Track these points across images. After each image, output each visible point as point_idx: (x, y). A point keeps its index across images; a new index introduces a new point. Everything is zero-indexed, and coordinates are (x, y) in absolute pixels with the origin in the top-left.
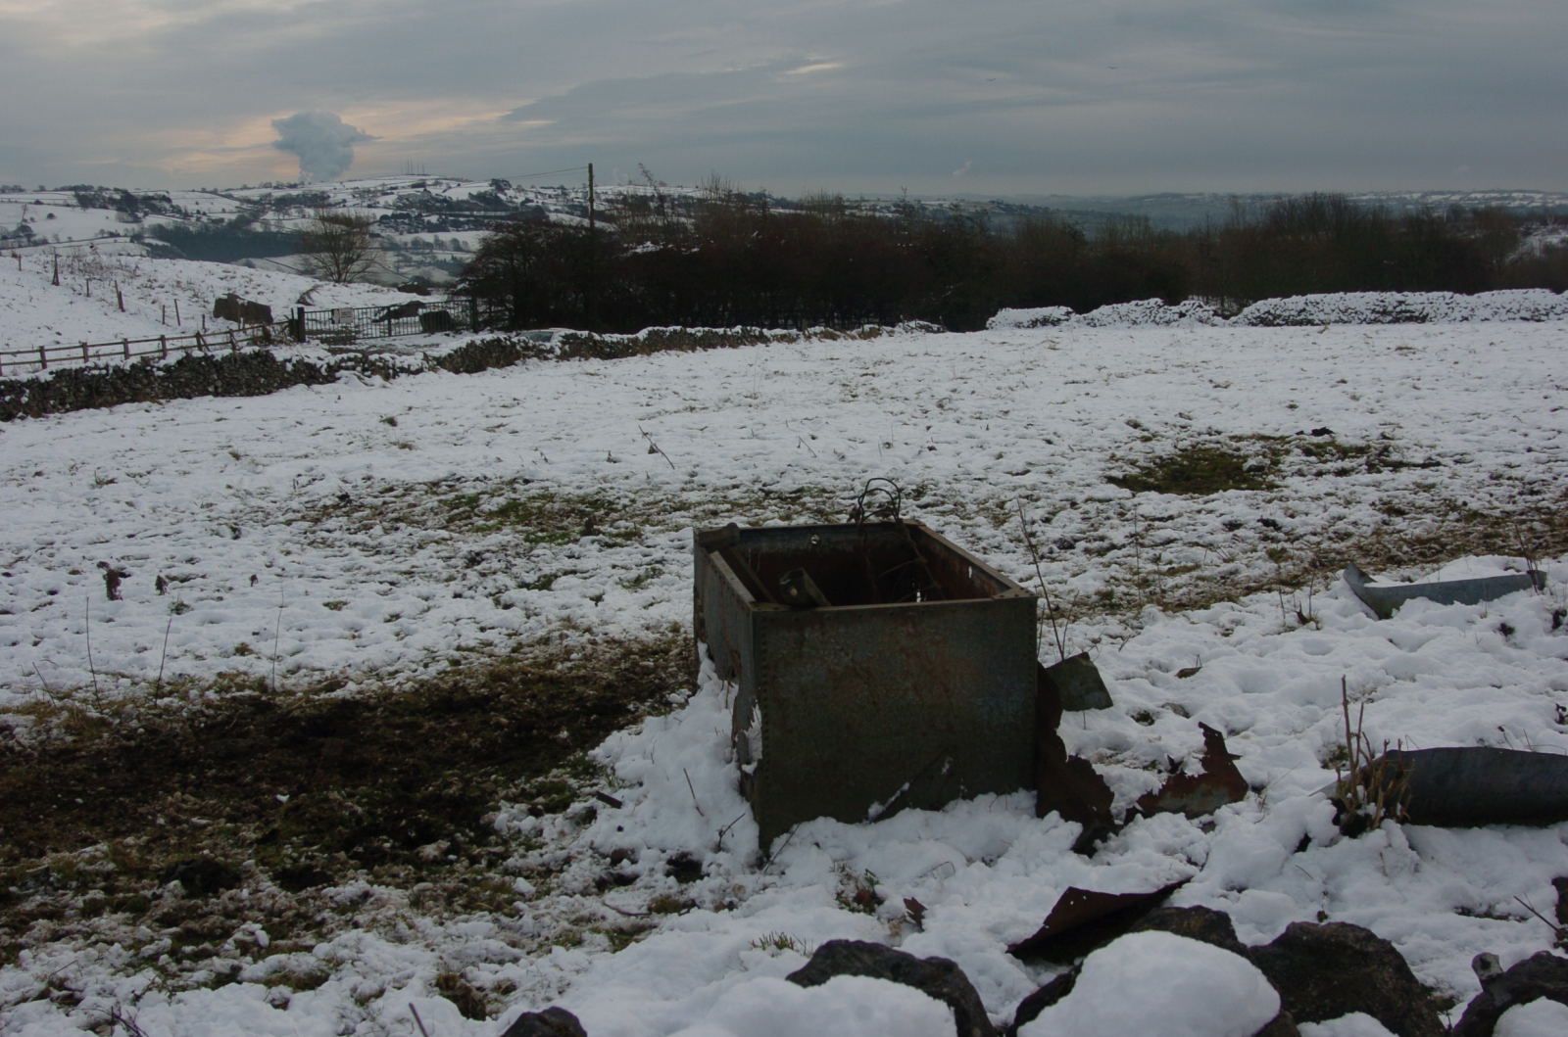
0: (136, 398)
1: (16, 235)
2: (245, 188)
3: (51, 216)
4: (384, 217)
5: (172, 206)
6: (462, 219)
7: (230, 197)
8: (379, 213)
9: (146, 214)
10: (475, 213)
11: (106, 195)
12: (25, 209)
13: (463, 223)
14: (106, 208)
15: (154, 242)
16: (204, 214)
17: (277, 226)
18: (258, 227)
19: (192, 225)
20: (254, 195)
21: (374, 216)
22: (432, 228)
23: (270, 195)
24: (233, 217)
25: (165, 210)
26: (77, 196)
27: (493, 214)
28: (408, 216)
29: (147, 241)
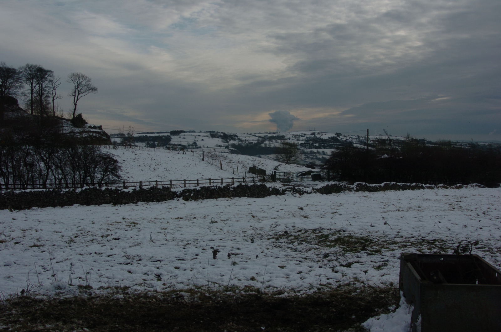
0: (224, 196)
1: (192, 145)
2: (260, 133)
3: (203, 140)
4: (302, 144)
5: (238, 138)
6: (326, 145)
7: (255, 136)
8: (300, 142)
9: (230, 140)
10: (330, 143)
11: (219, 134)
12: (195, 138)
13: (326, 146)
14: (219, 138)
15: (232, 149)
16: (247, 141)
17: (269, 145)
18: (263, 145)
19: (244, 144)
20: (262, 135)
22: (316, 147)
23: (267, 135)
24: (256, 142)
25: (236, 139)
26: (210, 134)
27: (336, 144)
28: (309, 143)
29: (230, 148)
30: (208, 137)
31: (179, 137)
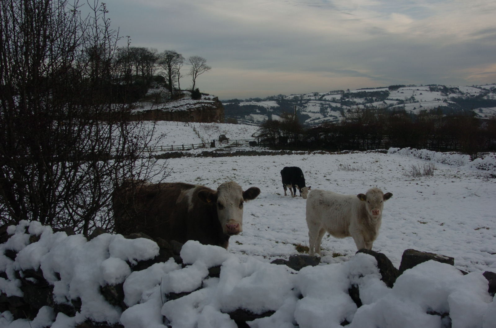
3: (421, 94)
5: (459, 91)
9: (450, 93)
11: (439, 87)
14: (438, 91)
15: (451, 102)
16: (469, 93)
17: (492, 98)
18: (485, 98)
19: (464, 97)
20: (488, 87)
23: (494, 87)
24: (478, 94)
25: (456, 92)
26: (430, 88)
29: (448, 102)
30: (427, 91)
31: (397, 91)
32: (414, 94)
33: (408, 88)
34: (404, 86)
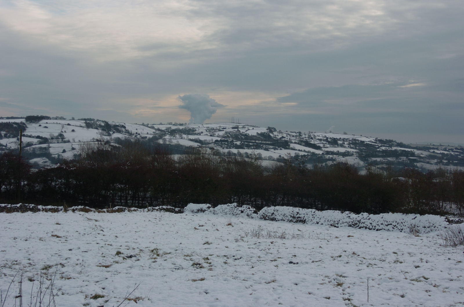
1: (57, 138)
2: (161, 124)
3: (73, 131)
4: (217, 141)
5: (126, 130)
6: (251, 144)
7: (153, 128)
8: (215, 139)
9: (114, 133)
10: (257, 141)
11: (98, 123)
12: (63, 127)
13: (251, 146)
14: (97, 129)
15: (115, 145)
16: (139, 134)
17: (169, 142)
18: (161, 141)
19: (133, 139)
20: (163, 128)
21: (212, 140)
22: (237, 147)
23: (170, 127)
24: (151, 136)
25: (122, 131)
26: (86, 123)
27: (265, 142)
28: (227, 141)
29: (112, 144)
30: (81, 127)
31: (38, 125)
32: (63, 130)
33: (55, 121)
34: (48, 118)
